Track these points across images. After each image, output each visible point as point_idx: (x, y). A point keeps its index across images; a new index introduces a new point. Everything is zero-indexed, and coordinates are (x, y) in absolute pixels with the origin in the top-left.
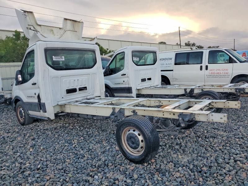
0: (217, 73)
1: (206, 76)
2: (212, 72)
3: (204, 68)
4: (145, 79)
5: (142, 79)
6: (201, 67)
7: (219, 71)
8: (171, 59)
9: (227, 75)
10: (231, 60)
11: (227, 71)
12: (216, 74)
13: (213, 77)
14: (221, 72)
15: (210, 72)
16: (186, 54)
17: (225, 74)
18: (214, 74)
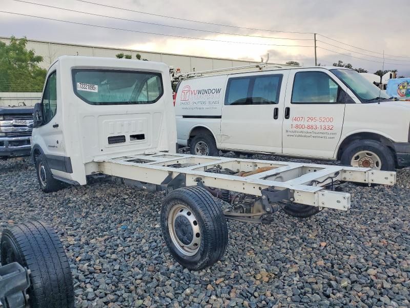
0: (309, 127)
1: (284, 131)
2: (299, 123)
3: (282, 113)
4: (124, 136)
5: (109, 138)
6: (276, 110)
7: (311, 123)
8: (218, 91)
9: (330, 131)
10: (341, 98)
11: (330, 124)
12: (306, 130)
13: (299, 136)
14: (318, 124)
15: (295, 123)
16: (249, 80)
17: (326, 131)
18: (301, 130)
